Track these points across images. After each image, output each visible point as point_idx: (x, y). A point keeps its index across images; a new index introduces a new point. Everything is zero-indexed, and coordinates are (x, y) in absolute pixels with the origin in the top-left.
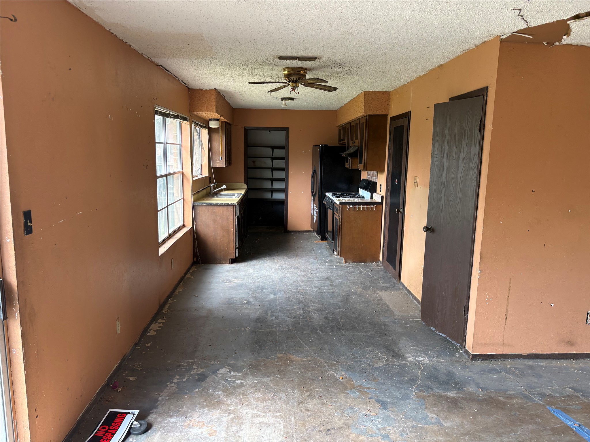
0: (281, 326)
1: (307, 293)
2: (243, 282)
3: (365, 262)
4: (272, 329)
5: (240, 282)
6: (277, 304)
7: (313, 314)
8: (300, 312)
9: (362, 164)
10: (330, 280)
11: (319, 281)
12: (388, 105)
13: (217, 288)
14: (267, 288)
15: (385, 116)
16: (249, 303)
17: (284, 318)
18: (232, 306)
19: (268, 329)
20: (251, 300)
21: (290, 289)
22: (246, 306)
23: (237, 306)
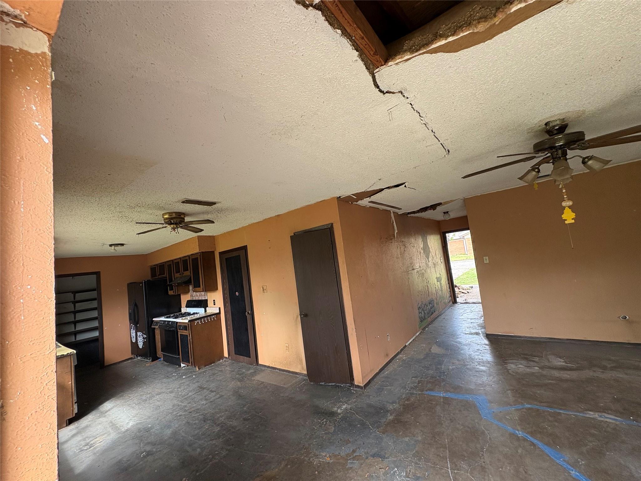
0: (216, 452)
1: (199, 409)
2: (111, 436)
3: (214, 363)
4: (211, 461)
5: (108, 438)
6: (183, 434)
7: (231, 423)
8: (217, 429)
9: (200, 287)
10: (205, 388)
11: (197, 394)
12: (215, 244)
13: (82, 462)
14: (151, 427)
15: (213, 253)
16: (149, 453)
17: (209, 443)
18: (131, 469)
19: (208, 465)
20: (148, 448)
21: (178, 415)
22: (150, 458)
23: (137, 465)
